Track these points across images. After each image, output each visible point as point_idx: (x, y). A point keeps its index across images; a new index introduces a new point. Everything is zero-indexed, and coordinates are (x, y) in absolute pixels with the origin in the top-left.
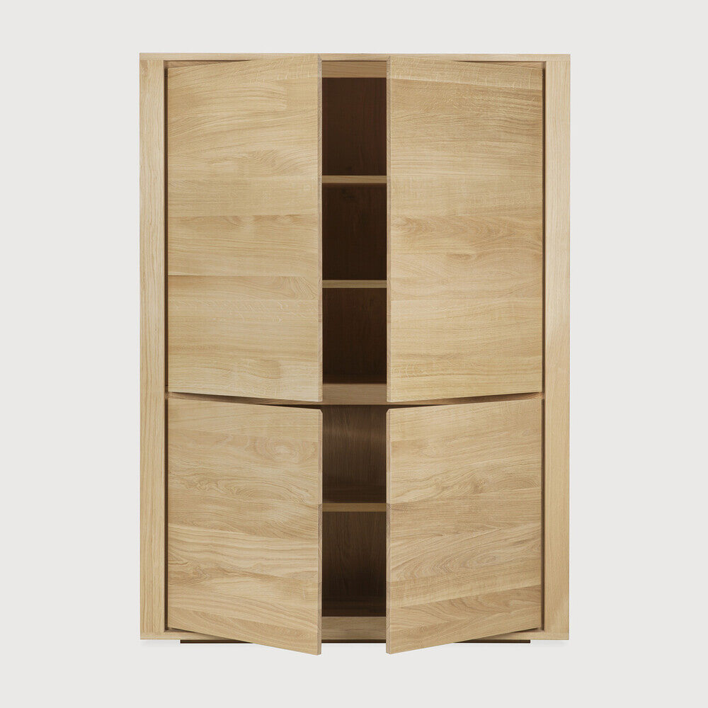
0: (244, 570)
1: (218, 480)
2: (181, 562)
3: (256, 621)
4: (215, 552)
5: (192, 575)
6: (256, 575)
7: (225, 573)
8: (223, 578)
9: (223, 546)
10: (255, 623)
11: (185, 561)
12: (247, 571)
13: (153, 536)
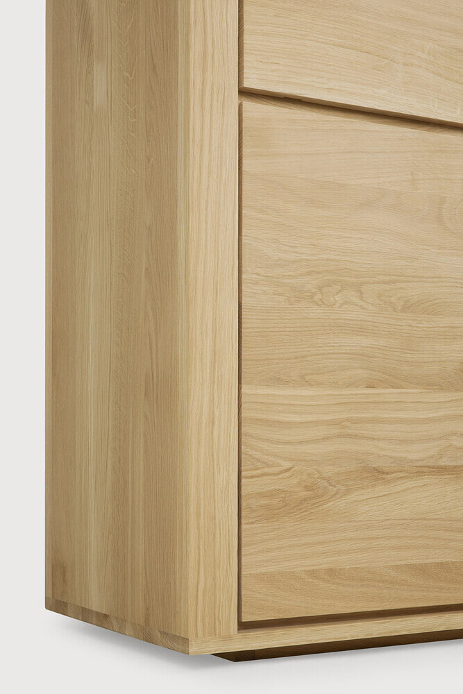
0: (420, 463)
1: (362, 284)
2: (277, 470)
3: (444, 560)
4: (356, 436)
5: (304, 494)
6: (441, 470)
7: (381, 476)
8: (374, 486)
9: (373, 421)
10: (442, 564)
11: (287, 465)
12: (424, 463)
13: (217, 414)
